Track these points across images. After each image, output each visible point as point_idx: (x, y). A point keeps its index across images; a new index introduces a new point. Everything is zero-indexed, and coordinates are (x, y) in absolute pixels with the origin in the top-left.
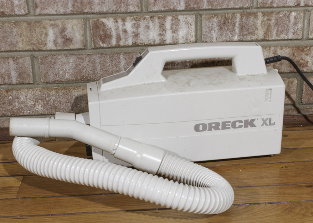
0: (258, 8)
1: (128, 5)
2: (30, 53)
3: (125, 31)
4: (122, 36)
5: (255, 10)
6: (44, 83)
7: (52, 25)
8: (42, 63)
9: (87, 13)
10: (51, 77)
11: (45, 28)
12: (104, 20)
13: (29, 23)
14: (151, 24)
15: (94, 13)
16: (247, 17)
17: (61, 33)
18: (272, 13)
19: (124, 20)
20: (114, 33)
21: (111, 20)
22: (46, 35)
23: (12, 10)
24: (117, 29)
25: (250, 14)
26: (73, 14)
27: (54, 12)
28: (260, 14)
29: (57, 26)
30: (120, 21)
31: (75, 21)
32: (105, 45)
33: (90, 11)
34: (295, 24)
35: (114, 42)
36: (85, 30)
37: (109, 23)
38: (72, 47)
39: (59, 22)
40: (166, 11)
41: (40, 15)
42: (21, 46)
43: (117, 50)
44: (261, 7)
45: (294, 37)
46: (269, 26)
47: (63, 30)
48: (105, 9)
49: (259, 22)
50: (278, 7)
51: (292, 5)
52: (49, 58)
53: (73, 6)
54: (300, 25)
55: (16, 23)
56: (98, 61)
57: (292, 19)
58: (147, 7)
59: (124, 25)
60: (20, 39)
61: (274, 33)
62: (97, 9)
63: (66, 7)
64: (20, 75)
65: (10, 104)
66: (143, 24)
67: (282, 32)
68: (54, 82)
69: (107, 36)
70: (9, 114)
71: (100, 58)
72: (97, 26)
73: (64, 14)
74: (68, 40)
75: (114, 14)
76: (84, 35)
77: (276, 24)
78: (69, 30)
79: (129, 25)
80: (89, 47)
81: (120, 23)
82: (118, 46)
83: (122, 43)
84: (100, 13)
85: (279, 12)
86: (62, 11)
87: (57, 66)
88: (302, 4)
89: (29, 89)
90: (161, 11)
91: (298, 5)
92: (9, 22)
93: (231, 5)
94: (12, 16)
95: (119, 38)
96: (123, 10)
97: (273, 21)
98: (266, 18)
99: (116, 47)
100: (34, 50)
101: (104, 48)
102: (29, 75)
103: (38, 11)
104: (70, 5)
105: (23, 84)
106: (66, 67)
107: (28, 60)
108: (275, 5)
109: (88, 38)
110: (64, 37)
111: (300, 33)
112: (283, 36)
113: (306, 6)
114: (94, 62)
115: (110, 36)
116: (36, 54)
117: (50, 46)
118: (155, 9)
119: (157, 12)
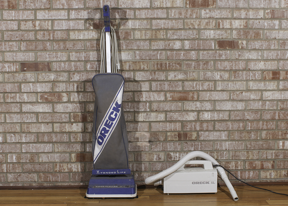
0: (214, 150)
1: (177, 149)
2: (148, 162)
3: (176, 156)
4: (175, 158)
5: (214, 151)
6: (151, 171)
7: (156, 154)
8: (152, 165)
9: (166, 151)
10: (154, 169)
11: (154, 155)
12: (170, 153)
13: (149, 153)
14: (184, 154)
15: (168, 151)
16: (212, 153)
17: (158, 156)
18: (219, 152)
19: (176, 153)
20: (173, 157)
21: (173, 153)
22: (154, 157)
23: (145, 150)
24: (174, 156)
25: (212, 152)
26: (162, 151)
27: (157, 151)
28: (215, 152)
29: (157, 154)
30: (175, 153)
31: (162, 153)
32: (170, 160)
33: (167, 150)
34: (226, 155)
35: (173, 159)
36: (165, 156)
37: (172, 154)
38: (161, 161)
39: (158, 153)
40: (188, 151)
41: (153, 151)
42: (146, 160)
43: (174, 162)
44: (215, 150)
45: (225, 159)
46: (218, 156)
47: (159, 155)
48: (171, 150)
49: (215, 154)
50: (220, 150)
51: (224, 150)
52: (154, 164)
53: (162, 149)
54: (227, 156)
55: (146, 153)
56: (168, 165)
57: (225, 154)
58: (183, 150)
59: (176, 154)
60: (146, 158)
61: (220, 158)
62: (169, 150)
63: (160, 149)
64: (145, 168)
65: (141, 177)
66: (181, 154)
67: (222, 157)
68: (155, 171)
69: (171, 158)
70: (140, 180)
71: (169, 164)
72: (169, 155)
73: (159, 151)
74: (160, 159)
75: (173, 151)
76: (164, 157)
77: (220, 155)
78: (160, 155)
79: (177, 155)
80: (165, 161)
81: (175, 154)
82: (174, 161)
83: (175, 160)
84: (169, 151)
85: (221, 152)
86: (159, 150)
87: (156, 166)
88: (227, 149)
89: (147, 173)
90: (187, 151)
91: (226, 150)
92: (144, 153)
93: (207, 149)
94: (145, 151)
95: (174, 158)
96: (176, 150)
97: (219, 154)
98: (217, 153)
99: (173, 161)
100: (150, 161)
101: (170, 161)
102: (148, 169)
103: (152, 150)
104: (161, 149)
105: (146, 171)
106: (159, 166)
107: (148, 164)
108: (219, 150)
109: (166, 158)
110: (159, 158)
111: (227, 158)
112: (222, 159)
113: (229, 150)
114: (167, 165)
115: (172, 158)
116: (150, 162)
117: (155, 160)
118: (185, 150)
119: (186, 151)
